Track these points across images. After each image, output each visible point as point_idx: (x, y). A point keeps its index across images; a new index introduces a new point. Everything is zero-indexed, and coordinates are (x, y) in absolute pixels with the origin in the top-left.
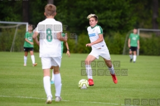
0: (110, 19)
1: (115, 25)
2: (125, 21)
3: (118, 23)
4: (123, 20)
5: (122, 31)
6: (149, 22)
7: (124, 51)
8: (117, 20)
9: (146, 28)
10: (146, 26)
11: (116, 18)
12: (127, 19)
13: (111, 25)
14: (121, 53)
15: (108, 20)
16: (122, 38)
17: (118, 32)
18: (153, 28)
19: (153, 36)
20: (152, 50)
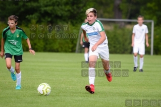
0: (58, 5)
1: (66, 14)
2: (78, 8)
3: (69, 10)
4: (75, 7)
5: (75, 22)
6: (110, 9)
7: (77, 48)
8: (68, 7)
9: (105, 18)
10: (106, 14)
11: (66, 4)
12: (81, 5)
13: (59, 13)
14: (73, 51)
15: (56, 8)
16: (75, 31)
17: (69, 23)
18: (115, 18)
19: (116, 28)
20: (114, 47)
